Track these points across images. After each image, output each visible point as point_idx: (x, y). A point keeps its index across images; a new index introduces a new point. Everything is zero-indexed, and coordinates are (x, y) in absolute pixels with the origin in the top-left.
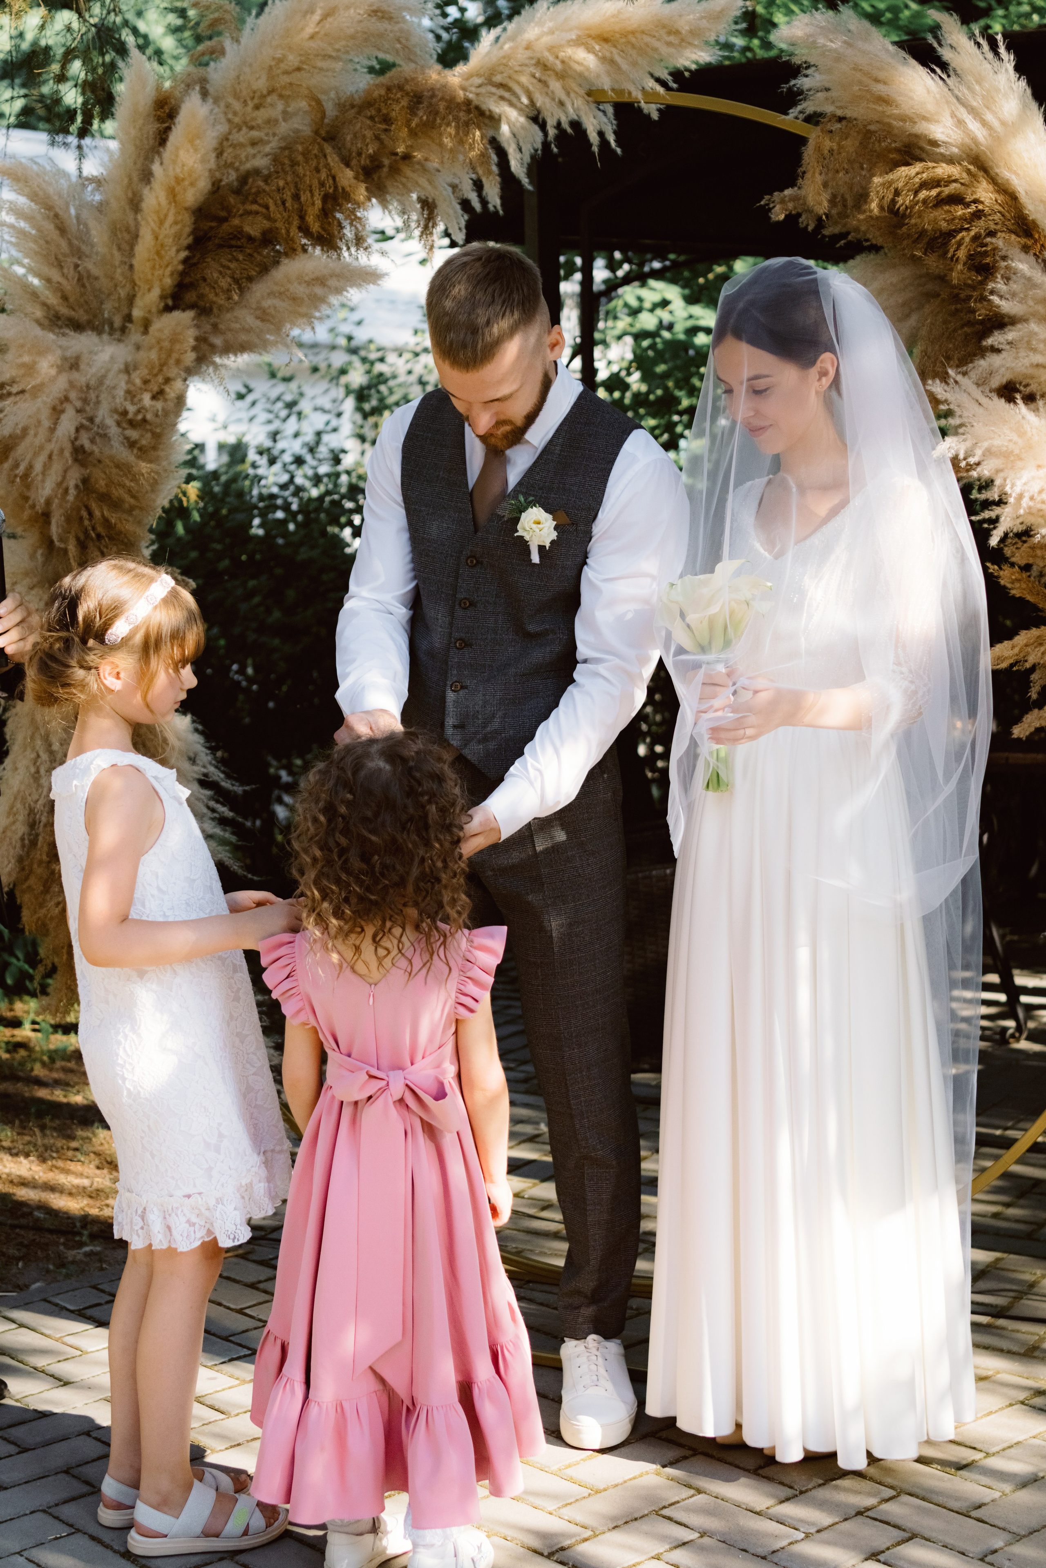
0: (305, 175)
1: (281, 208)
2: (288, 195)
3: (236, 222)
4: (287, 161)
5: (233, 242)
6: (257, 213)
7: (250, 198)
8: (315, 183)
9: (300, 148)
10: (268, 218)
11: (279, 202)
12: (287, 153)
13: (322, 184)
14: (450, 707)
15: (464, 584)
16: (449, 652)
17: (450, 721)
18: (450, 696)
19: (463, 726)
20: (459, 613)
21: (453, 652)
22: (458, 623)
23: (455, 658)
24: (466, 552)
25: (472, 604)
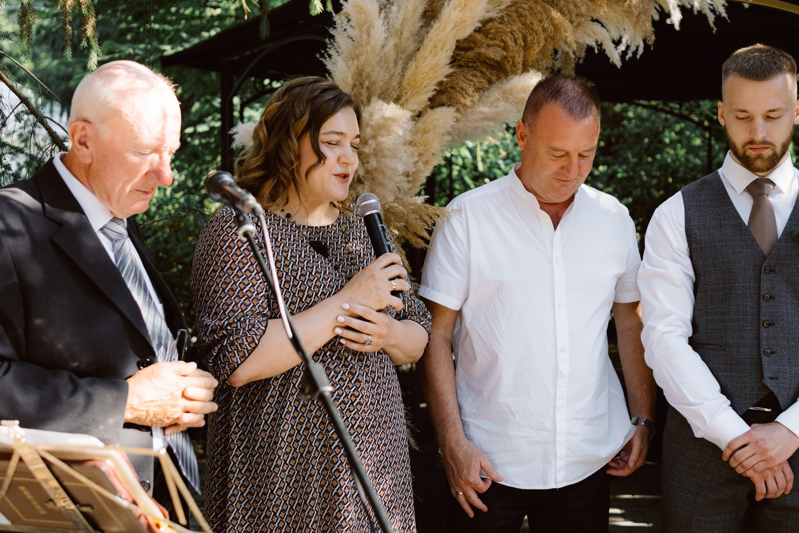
0: (531, 23)
1: (514, 44)
2: (519, 36)
3: (483, 50)
4: (514, 15)
5: (470, 64)
6: (495, 45)
7: (490, 36)
8: (540, 29)
9: (526, 6)
10: (505, 48)
11: (513, 40)
12: (513, 8)
13: (544, 30)
14: (765, 366)
15: (765, 285)
16: (759, 330)
17: (767, 374)
18: (765, 359)
19: (776, 378)
20: (763, 303)
21: (762, 329)
22: (763, 310)
23: (764, 333)
24: (765, 264)
25: (772, 298)
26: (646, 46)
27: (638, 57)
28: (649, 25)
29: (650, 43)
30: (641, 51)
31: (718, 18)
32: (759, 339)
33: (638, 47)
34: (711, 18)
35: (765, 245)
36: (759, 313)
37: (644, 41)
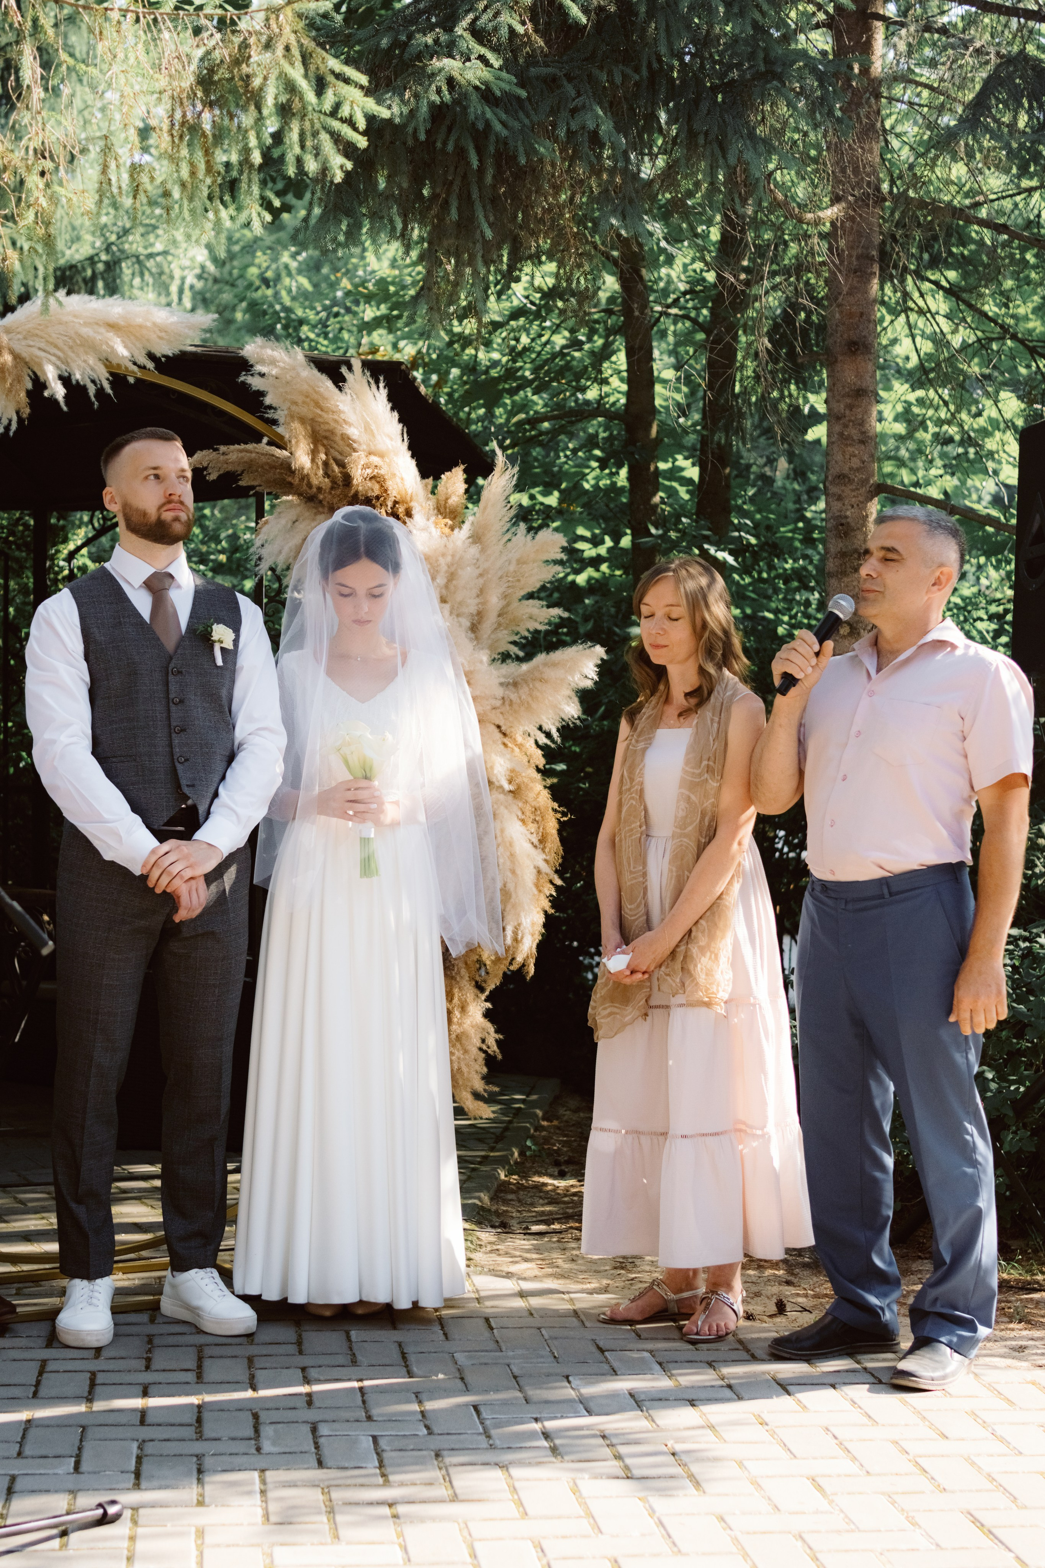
14: (180, 773)
15: (173, 688)
16: (170, 736)
17: (184, 782)
18: (179, 767)
19: (193, 786)
20: (173, 708)
21: (174, 735)
22: (174, 715)
23: (176, 741)
24: (172, 665)
25: (181, 701)
26: (20, 420)
27: (11, 434)
28: (23, 394)
29: (24, 416)
30: (14, 426)
31: (100, 391)
32: (171, 746)
33: (10, 421)
34: (92, 390)
35: (170, 643)
36: (169, 718)
37: (18, 413)
